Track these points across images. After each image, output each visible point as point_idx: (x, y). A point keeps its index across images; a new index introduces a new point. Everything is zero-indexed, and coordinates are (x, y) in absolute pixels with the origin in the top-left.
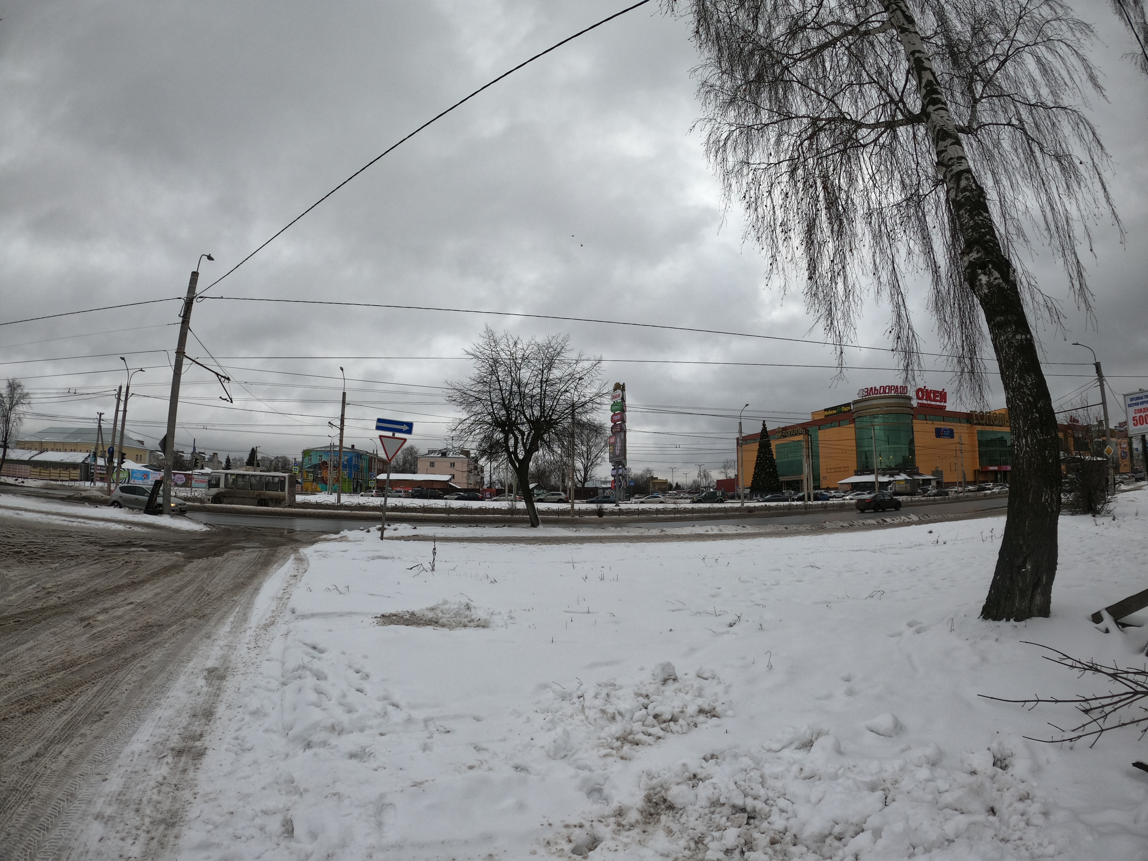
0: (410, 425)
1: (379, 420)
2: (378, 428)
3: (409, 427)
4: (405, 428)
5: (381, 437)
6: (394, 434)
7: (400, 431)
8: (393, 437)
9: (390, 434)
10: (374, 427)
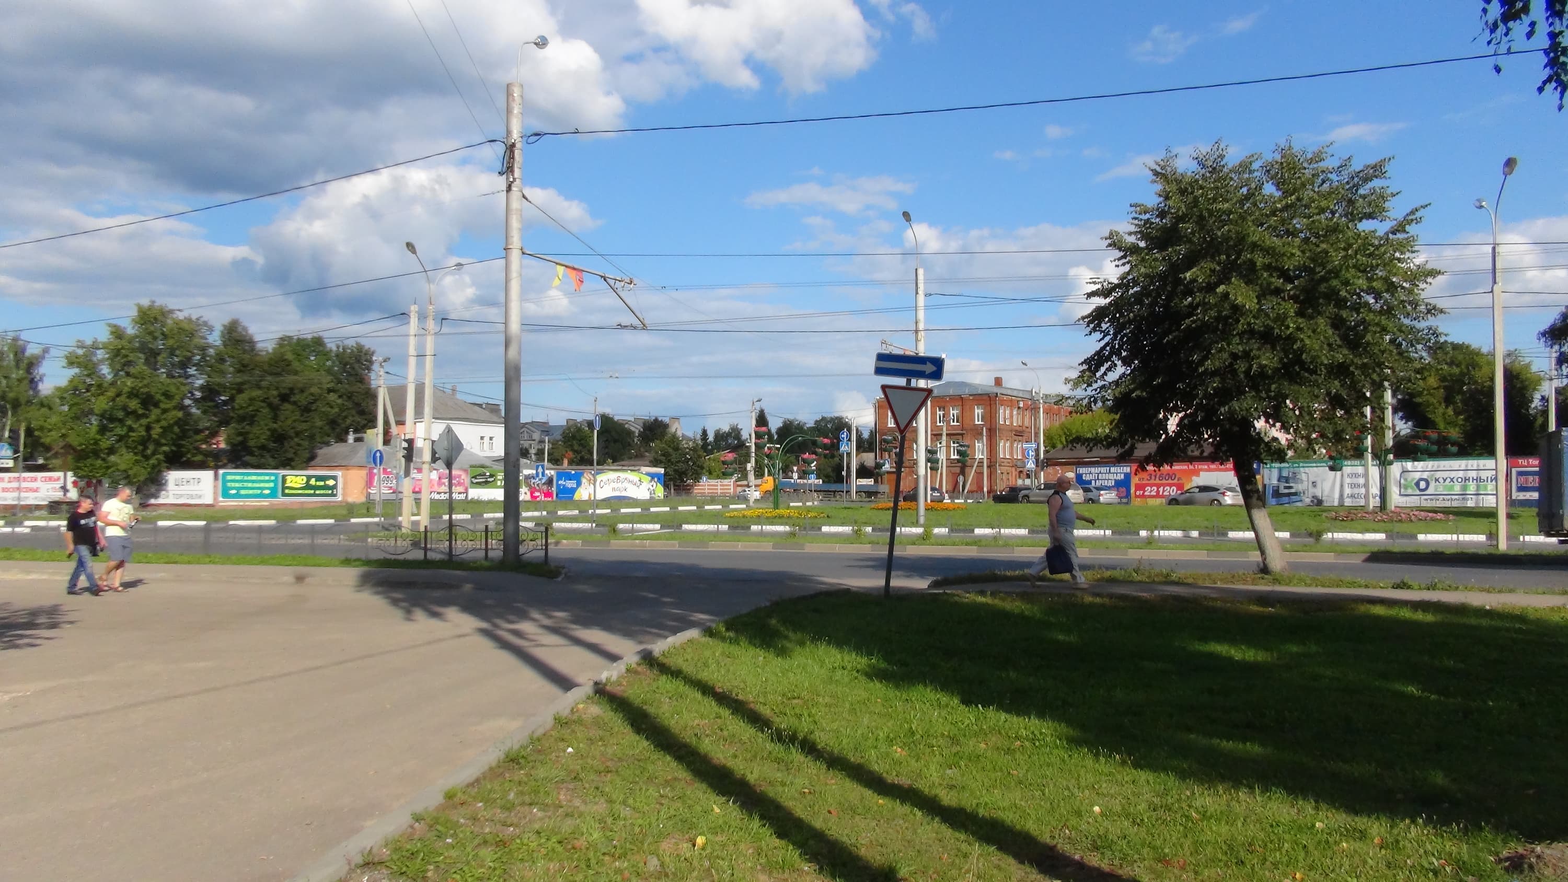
0: (938, 364)
1: (881, 357)
2: (879, 371)
3: (936, 367)
4: (930, 368)
5: (884, 388)
6: (909, 382)
7: (921, 375)
8: (908, 388)
9: (901, 381)
10: (872, 369)
